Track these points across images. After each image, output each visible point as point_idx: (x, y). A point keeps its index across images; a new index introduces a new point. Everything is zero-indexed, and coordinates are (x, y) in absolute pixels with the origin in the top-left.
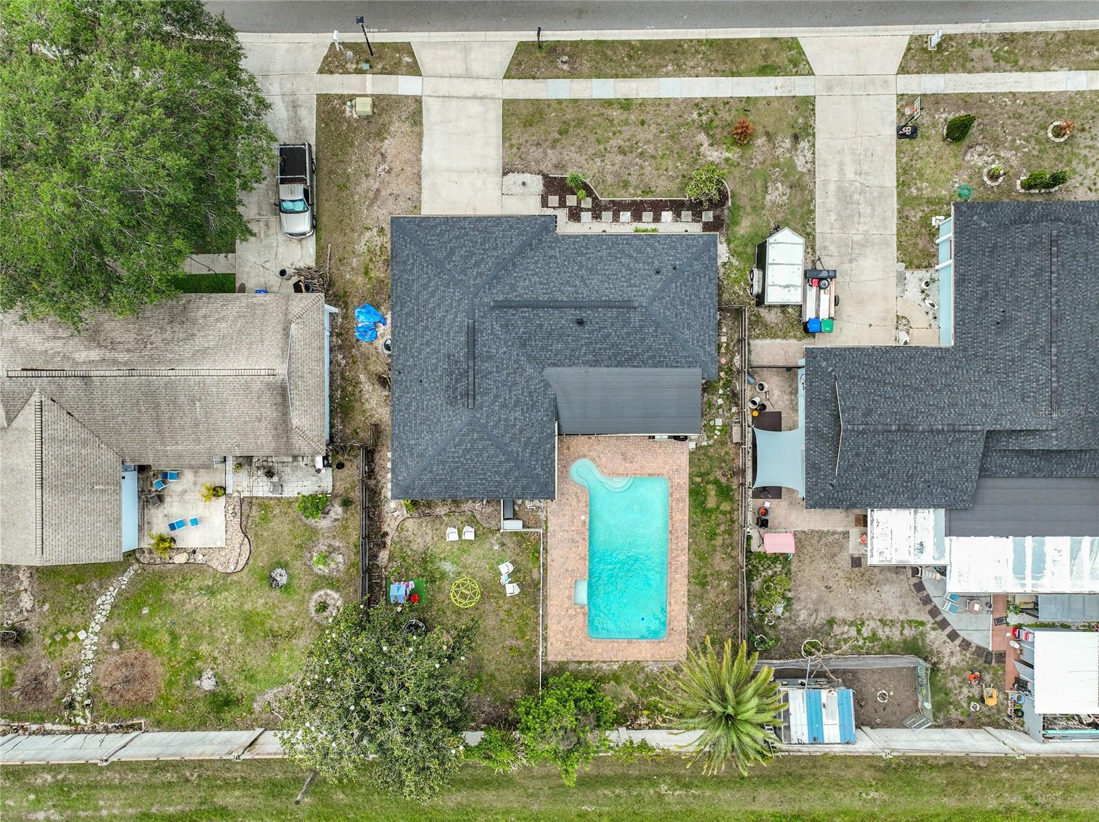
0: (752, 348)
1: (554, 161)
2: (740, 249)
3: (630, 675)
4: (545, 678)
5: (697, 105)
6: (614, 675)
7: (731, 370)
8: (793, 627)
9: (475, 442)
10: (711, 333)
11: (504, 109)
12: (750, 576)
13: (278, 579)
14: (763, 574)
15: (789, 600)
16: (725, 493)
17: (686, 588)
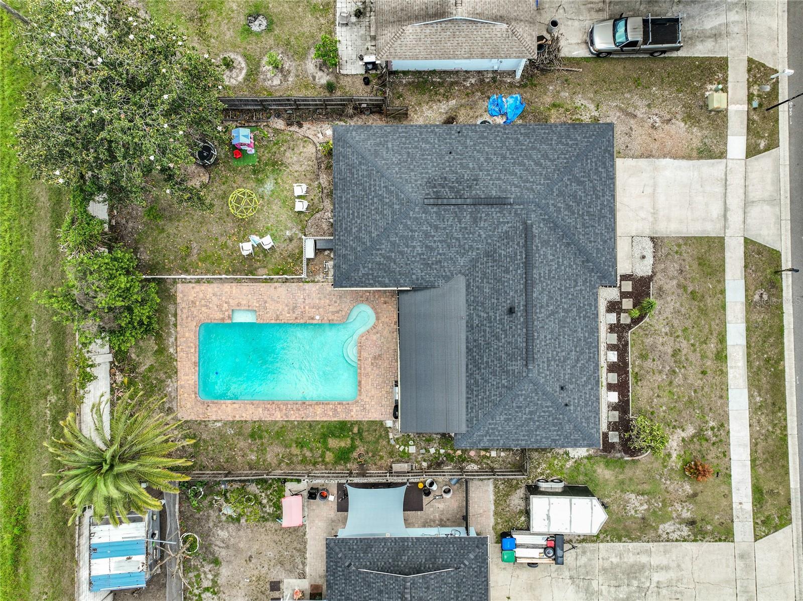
0: (486, 482)
1: (665, 287)
2: (582, 469)
3: (163, 365)
4: (160, 282)
5: (722, 425)
6: (164, 349)
7: (463, 461)
8: (211, 524)
9: (390, 206)
10: (502, 442)
11: (715, 238)
12: (261, 482)
13: (256, 23)
14: (263, 495)
15: (238, 520)
16: (343, 456)
17: (249, 418)
